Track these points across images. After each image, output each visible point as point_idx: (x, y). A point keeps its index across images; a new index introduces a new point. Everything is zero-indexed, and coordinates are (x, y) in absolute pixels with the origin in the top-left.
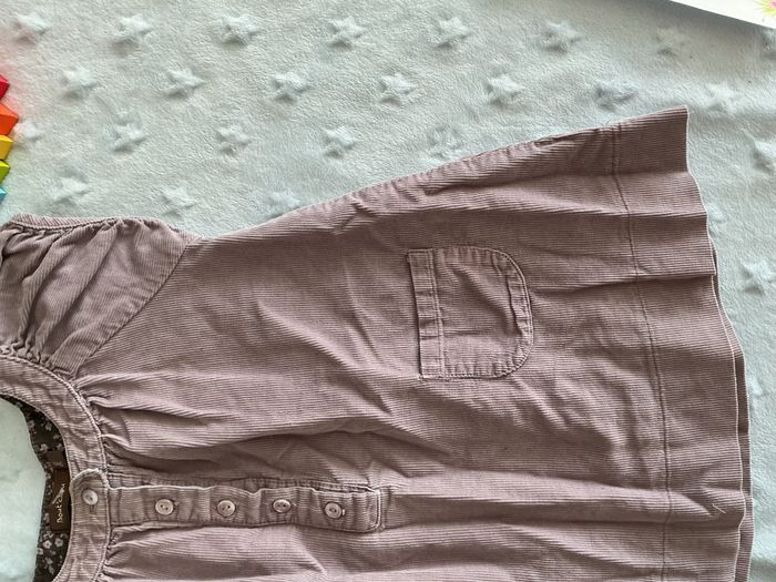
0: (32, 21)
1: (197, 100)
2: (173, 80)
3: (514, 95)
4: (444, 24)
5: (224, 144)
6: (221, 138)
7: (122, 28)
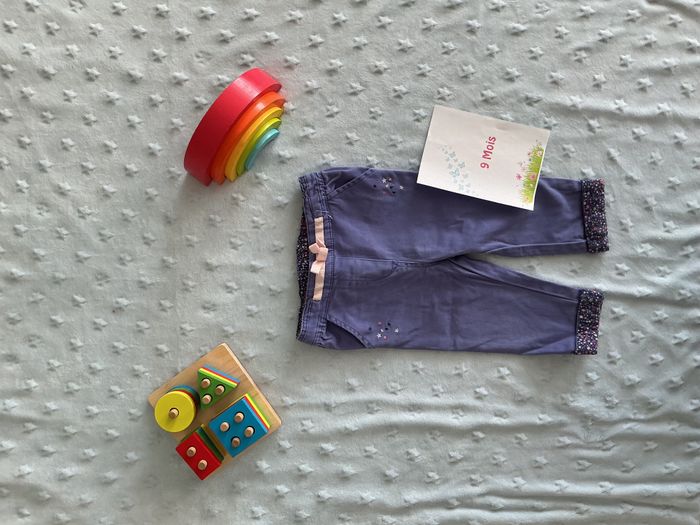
0: (293, 59)
1: (361, 96)
2: (352, 87)
3: (492, 98)
4: (465, 68)
5: (372, 115)
6: (371, 112)
7: (331, 64)
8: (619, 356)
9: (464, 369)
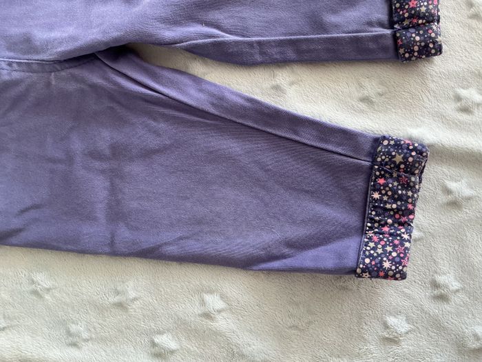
8: (455, 285)
9: (132, 294)
